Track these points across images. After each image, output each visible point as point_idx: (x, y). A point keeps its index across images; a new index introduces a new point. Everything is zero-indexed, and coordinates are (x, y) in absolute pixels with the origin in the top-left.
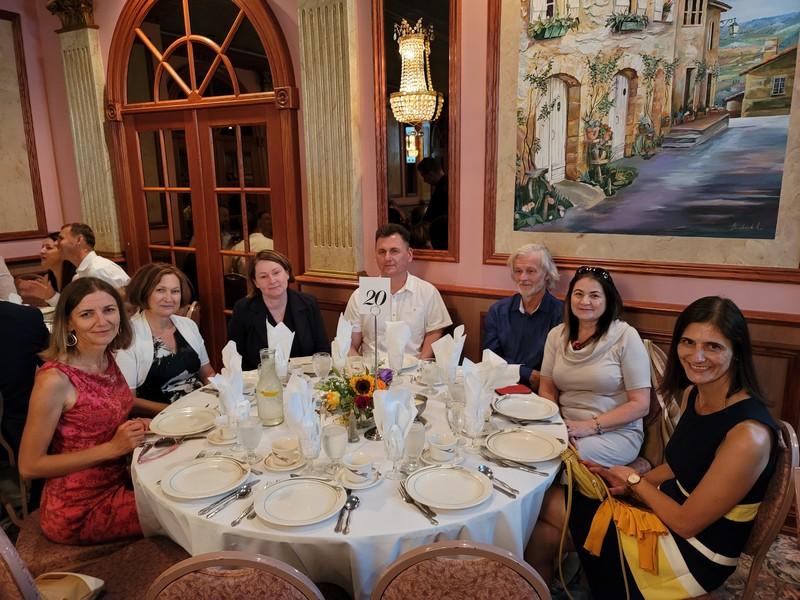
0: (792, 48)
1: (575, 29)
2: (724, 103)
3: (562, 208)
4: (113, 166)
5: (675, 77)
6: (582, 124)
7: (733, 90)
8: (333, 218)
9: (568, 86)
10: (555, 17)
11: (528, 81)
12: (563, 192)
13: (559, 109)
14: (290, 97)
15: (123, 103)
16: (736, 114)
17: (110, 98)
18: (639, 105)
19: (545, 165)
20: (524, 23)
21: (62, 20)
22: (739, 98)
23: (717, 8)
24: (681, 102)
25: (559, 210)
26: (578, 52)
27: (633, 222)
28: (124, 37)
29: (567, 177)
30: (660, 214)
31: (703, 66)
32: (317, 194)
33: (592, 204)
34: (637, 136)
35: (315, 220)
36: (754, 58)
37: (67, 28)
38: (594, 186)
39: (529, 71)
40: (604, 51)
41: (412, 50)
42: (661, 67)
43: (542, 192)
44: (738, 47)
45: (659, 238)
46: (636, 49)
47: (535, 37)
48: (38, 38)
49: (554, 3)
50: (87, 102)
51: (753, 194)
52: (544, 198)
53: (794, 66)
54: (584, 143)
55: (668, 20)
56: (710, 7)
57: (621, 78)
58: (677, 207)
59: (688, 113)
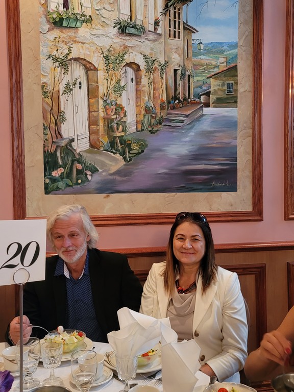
0: (235, 64)
1: (89, 24)
2: (199, 97)
3: (89, 173)
5: (166, 74)
6: (101, 102)
7: (204, 88)
9: (87, 70)
10: (71, 11)
11: (50, 60)
12: (89, 159)
13: (80, 88)
16: (207, 105)
18: (144, 92)
19: (71, 135)
20: (43, 9)
23: (190, 30)
24: (172, 93)
25: (86, 175)
26: (94, 43)
27: (147, 183)
29: (91, 146)
30: (166, 176)
31: (184, 69)
33: (114, 168)
34: (144, 115)
36: (214, 68)
38: (114, 153)
39: (51, 52)
40: (114, 46)
42: (156, 65)
43: (70, 159)
44: (204, 59)
45: (166, 195)
46: (138, 49)
47: (54, 23)
52: (72, 164)
53: (237, 76)
54: (104, 119)
55: (159, 31)
56: (185, 28)
57: (128, 69)
58: (176, 170)
59: (177, 101)
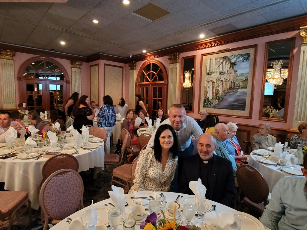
0: (247, 78)
1: (214, 73)
2: (237, 87)
3: (211, 104)
5: (229, 82)
6: (215, 89)
7: (238, 85)
9: (213, 83)
10: (211, 71)
11: (206, 81)
12: (212, 101)
13: (211, 86)
14: (167, 82)
15: (139, 82)
16: (239, 89)
17: (137, 82)
18: (224, 86)
19: (209, 96)
20: (206, 72)
21: (130, 68)
23: (236, 71)
24: (230, 86)
26: (214, 77)
27: (223, 107)
28: (140, 71)
29: (212, 98)
30: (227, 105)
31: (234, 81)
33: (216, 103)
34: (224, 92)
36: (241, 80)
37: (131, 70)
38: (217, 100)
40: (218, 77)
41: (188, 75)
42: (227, 80)
43: (208, 101)
44: (239, 77)
45: (227, 110)
46: (223, 77)
47: (207, 74)
48: (126, 71)
49: (210, 69)
50: (133, 82)
51: (242, 103)
53: (248, 81)
54: (215, 92)
55: (228, 73)
56: (234, 71)
57: (221, 82)
58: (230, 104)
59: (231, 88)
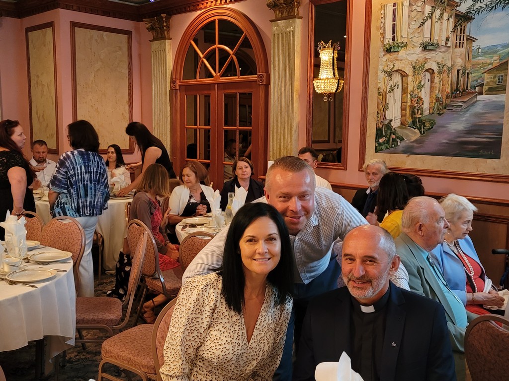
0: (506, 60)
1: (405, 48)
2: (475, 88)
3: (399, 141)
4: (172, 114)
5: (452, 74)
6: (409, 96)
7: (479, 81)
8: (282, 144)
9: (402, 76)
10: (396, 42)
11: (383, 73)
12: (400, 132)
13: (398, 88)
14: (265, 79)
15: (180, 80)
16: (481, 93)
17: (174, 77)
18: (436, 87)
19: (391, 118)
20: (382, 44)
21: (153, 34)
22: (482, 85)
23: (471, 40)
24: (455, 86)
25: (397, 142)
26: (407, 59)
27: (433, 149)
28: (184, 45)
29: (402, 124)
30: (447, 145)
31: (465, 69)
32: (275, 131)
33: (413, 139)
34: (435, 103)
35: (273, 145)
36: (489, 65)
37: (155, 39)
38: (415, 129)
39: (384, 68)
40: (419, 59)
41: (327, 56)
42: (445, 69)
43: (389, 132)
44: (481, 59)
45: (446, 158)
46: (434, 59)
47: (387, 51)
48: (139, 43)
49: (395, 35)
50: (162, 79)
51: (489, 135)
52: (390, 135)
53: (507, 69)
54: (410, 106)
55: (448, 45)
56: (467, 39)
57: (427, 73)
58: (454, 141)
59: (458, 92)
